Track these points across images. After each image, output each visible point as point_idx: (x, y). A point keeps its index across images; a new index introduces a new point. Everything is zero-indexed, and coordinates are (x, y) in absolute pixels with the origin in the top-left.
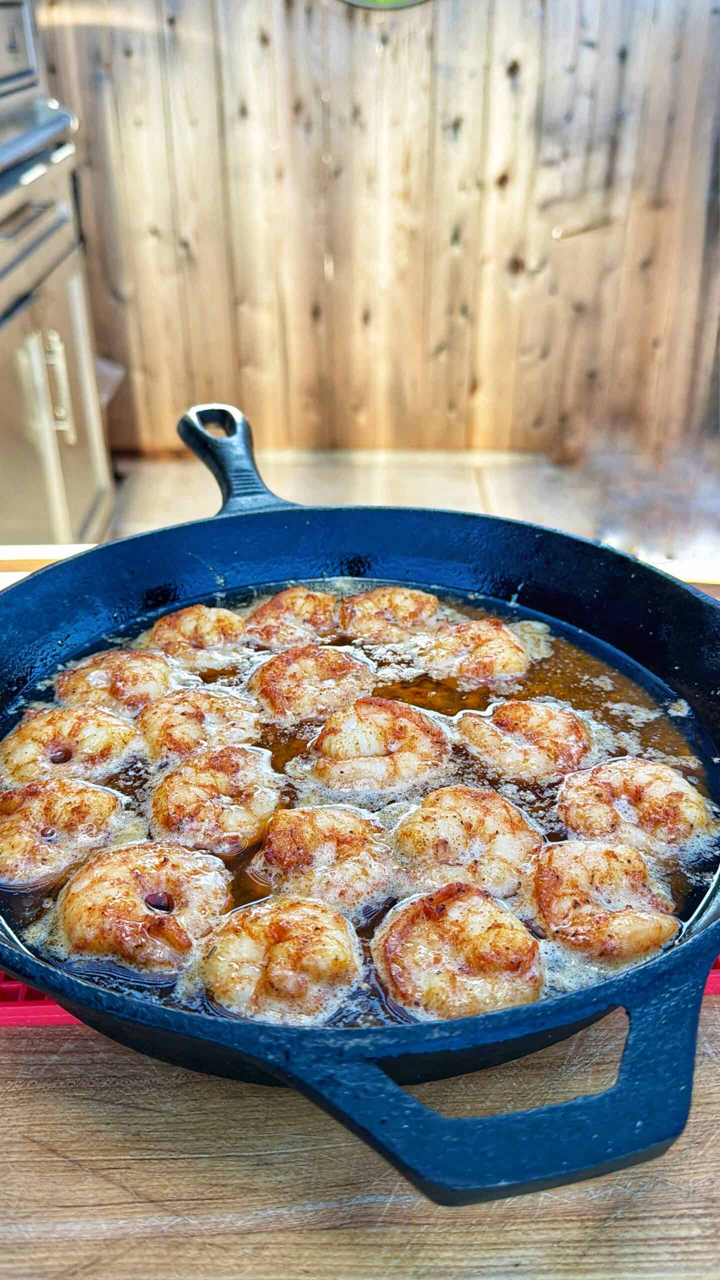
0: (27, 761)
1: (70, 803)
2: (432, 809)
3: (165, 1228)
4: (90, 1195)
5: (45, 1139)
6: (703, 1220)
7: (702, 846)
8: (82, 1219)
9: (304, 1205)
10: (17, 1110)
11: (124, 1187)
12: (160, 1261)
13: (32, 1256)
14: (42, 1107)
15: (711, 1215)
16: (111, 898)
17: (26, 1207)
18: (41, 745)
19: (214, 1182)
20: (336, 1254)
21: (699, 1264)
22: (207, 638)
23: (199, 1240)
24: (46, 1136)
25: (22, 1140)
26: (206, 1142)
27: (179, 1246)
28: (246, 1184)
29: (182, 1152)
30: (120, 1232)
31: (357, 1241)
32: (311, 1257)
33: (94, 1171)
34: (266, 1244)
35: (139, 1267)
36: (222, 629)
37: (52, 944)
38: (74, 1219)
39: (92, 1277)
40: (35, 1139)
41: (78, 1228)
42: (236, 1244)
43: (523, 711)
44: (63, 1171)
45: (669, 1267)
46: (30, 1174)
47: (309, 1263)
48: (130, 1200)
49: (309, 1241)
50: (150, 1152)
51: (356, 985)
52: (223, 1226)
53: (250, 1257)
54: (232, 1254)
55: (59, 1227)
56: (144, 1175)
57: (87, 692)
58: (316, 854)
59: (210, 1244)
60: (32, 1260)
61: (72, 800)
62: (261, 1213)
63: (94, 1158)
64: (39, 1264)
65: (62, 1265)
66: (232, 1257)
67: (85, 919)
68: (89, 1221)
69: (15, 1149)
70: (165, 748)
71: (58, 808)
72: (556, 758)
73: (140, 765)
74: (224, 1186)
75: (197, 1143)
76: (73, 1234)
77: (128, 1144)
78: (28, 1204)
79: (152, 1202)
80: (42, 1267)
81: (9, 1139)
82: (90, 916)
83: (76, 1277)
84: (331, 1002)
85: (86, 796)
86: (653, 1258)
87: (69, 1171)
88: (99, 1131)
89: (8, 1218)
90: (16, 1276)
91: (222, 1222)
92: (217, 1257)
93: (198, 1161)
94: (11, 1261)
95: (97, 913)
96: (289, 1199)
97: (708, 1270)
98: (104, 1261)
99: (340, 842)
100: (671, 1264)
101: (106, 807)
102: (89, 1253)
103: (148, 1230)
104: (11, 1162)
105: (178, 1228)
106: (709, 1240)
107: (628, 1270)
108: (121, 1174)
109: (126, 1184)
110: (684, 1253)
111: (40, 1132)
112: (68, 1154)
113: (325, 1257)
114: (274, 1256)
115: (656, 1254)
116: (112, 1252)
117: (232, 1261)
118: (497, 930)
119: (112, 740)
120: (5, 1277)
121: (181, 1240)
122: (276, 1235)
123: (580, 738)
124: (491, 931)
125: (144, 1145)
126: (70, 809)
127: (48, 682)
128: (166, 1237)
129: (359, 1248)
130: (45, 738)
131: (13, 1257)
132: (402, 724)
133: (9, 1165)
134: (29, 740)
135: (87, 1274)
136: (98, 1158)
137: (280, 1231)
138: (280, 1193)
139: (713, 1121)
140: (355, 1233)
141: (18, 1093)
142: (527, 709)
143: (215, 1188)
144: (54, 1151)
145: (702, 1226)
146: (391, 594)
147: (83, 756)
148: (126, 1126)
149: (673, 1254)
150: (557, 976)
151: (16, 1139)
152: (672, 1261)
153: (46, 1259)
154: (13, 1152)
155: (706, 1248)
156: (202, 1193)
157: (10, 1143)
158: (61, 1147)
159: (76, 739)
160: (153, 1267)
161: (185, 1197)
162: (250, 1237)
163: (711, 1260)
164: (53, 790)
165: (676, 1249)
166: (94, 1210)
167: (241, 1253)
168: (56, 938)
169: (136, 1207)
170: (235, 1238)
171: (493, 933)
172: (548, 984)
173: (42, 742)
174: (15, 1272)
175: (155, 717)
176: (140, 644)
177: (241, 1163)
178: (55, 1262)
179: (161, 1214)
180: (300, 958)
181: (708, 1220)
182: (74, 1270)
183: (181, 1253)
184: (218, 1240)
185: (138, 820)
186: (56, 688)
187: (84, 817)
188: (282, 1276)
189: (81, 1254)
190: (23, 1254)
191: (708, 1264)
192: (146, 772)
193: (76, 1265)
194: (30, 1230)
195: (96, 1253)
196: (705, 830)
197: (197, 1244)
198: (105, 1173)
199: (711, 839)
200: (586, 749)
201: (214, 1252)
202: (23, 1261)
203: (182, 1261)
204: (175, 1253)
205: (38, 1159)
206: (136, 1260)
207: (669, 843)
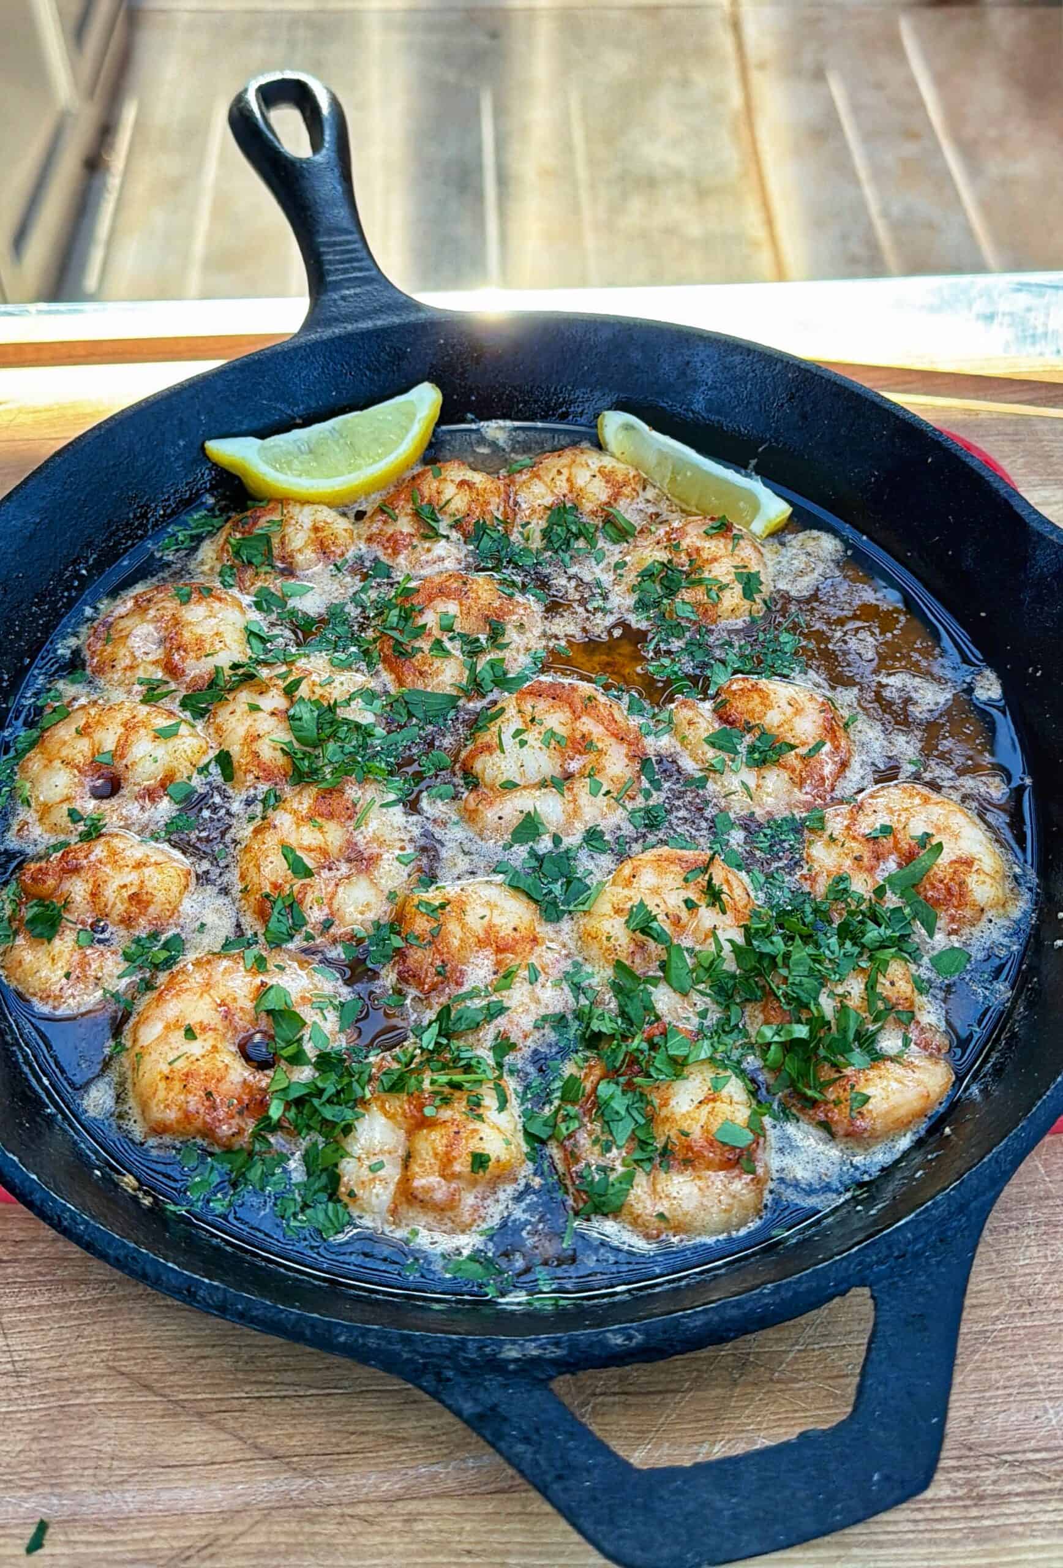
0: (58, 800)
1: (125, 886)
2: (626, 892)
3: (294, 1494)
4: (199, 1450)
5: (136, 1370)
6: (954, 1475)
7: (995, 936)
8: (191, 1483)
9: (464, 1460)
10: (96, 1327)
11: (241, 1439)
12: (292, 1540)
13: (136, 1535)
14: (128, 1323)
15: (965, 1468)
16: (193, 1058)
17: (121, 1468)
18: (76, 772)
19: (351, 1428)
20: (505, 1528)
21: (945, 1535)
22: (300, 558)
23: (337, 1510)
24: (136, 1364)
25: (107, 1372)
26: (338, 1371)
27: (312, 1519)
28: (391, 1430)
29: (310, 1387)
30: (239, 1500)
31: (529, 1509)
32: (474, 1532)
33: (201, 1415)
34: (419, 1514)
35: (266, 1548)
36: (322, 543)
37: (121, 1116)
38: (181, 1484)
39: (208, 1564)
40: (123, 1369)
41: (186, 1495)
42: (381, 1514)
43: (757, 700)
44: (163, 1417)
45: (909, 1540)
46: (120, 1421)
47: (472, 1540)
48: (248, 1456)
49: (470, 1510)
50: (268, 1387)
51: (523, 1182)
52: (365, 1490)
53: (400, 1533)
54: (377, 1528)
55: (165, 1496)
56: (264, 1421)
57: (131, 668)
58: (468, 969)
59: (352, 1516)
60: (135, 1541)
61: (127, 880)
62: (410, 1472)
63: (199, 1397)
64: (143, 1546)
65: (172, 1548)
66: (377, 1532)
67: (161, 1094)
68: (200, 1487)
69: (98, 1385)
70: (250, 777)
71: (110, 893)
72: (801, 784)
73: (217, 799)
74: (363, 1433)
75: (328, 1373)
76: (181, 1505)
77: (240, 1376)
78: (123, 1464)
79: (276, 1458)
80: (147, 1550)
81: (89, 1370)
82: (169, 1089)
83: (191, 1563)
84: (491, 1210)
85: (147, 871)
86: (889, 1529)
87: (169, 1416)
88: (204, 1357)
89: (100, 1483)
90: (116, 1562)
91: (364, 1486)
92: (360, 1534)
93: (329, 1399)
94: (109, 1543)
95: (177, 1085)
96: (446, 1451)
97: (955, 1543)
98: (224, 1541)
99: (499, 950)
100: (911, 1536)
101: (175, 890)
102: (204, 1531)
103: (274, 1497)
104: (96, 1404)
105: (310, 1495)
106: (961, 1503)
107: (859, 1545)
108: (233, 1418)
109: (242, 1434)
110: (927, 1520)
111: (128, 1359)
112: (168, 1391)
113: (492, 1532)
114: (429, 1531)
115: (896, 1522)
116: (231, 1529)
117: (378, 1539)
118: (711, 1104)
119: (175, 763)
120: (104, 1565)
121: (315, 1510)
122: (432, 1501)
123: (837, 748)
124: (703, 1107)
125: (261, 1377)
126: (126, 895)
127: (73, 642)
128: (296, 1507)
129: (533, 1518)
130: (79, 759)
131: (112, 1538)
132: (585, 729)
133: (93, 1408)
134: (57, 763)
135: (203, 1560)
136: (205, 1396)
137: (436, 1496)
138: (434, 1443)
139: (981, 1332)
140: (527, 1499)
141: (95, 1302)
142: (764, 696)
143: (353, 1438)
144: (147, 1387)
145: (954, 1484)
146: (570, 467)
147: (136, 788)
148: (236, 1349)
149: (915, 1521)
150: (788, 1161)
151: (99, 1371)
152: (913, 1532)
153: (152, 1539)
154: (95, 1390)
155: (956, 1514)
156: (337, 1445)
157: (91, 1376)
158: (157, 1381)
159: (124, 762)
160: (283, 1548)
161: (316, 1451)
162: (400, 1505)
163: (960, 1530)
164: (100, 862)
165: (919, 1516)
166: (204, 1471)
167: (389, 1527)
168: (126, 1107)
169: (255, 1466)
170: (381, 1508)
171: (706, 1109)
172: (775, 1175)
173: (77, 767)
174: (117, 1557)
175: (233, 719)
176: (202, 563)
177: (384, 1401)
178: (164, 1543)
179: (287, 1475)
180: (450, 1161)
181: (960, 1475)
182: (188, 1553)
183: (317, 1528)
184: (361, 1509)
185: (222, 900)
186: (86, 654)
187: (146, 908)
188: (441, 1559)
189: (195, 1532)
190: (123, 1533)
191: (958, 1535)
192: (228, 813)
193: (189, 1548)
194: (130, 1499)
195: (211, 1530)
196: (1001, 911)
197: (335, 1516)
198: (215, 1417)
199: (1007, 923)
200: (844, 765)
201: (357, 1527)
202: (124, 1543)
203: (318, 1539)
204: (307, 1528)
205: (129, 1399)
206: (263, 1539)
207: (949, 934)
